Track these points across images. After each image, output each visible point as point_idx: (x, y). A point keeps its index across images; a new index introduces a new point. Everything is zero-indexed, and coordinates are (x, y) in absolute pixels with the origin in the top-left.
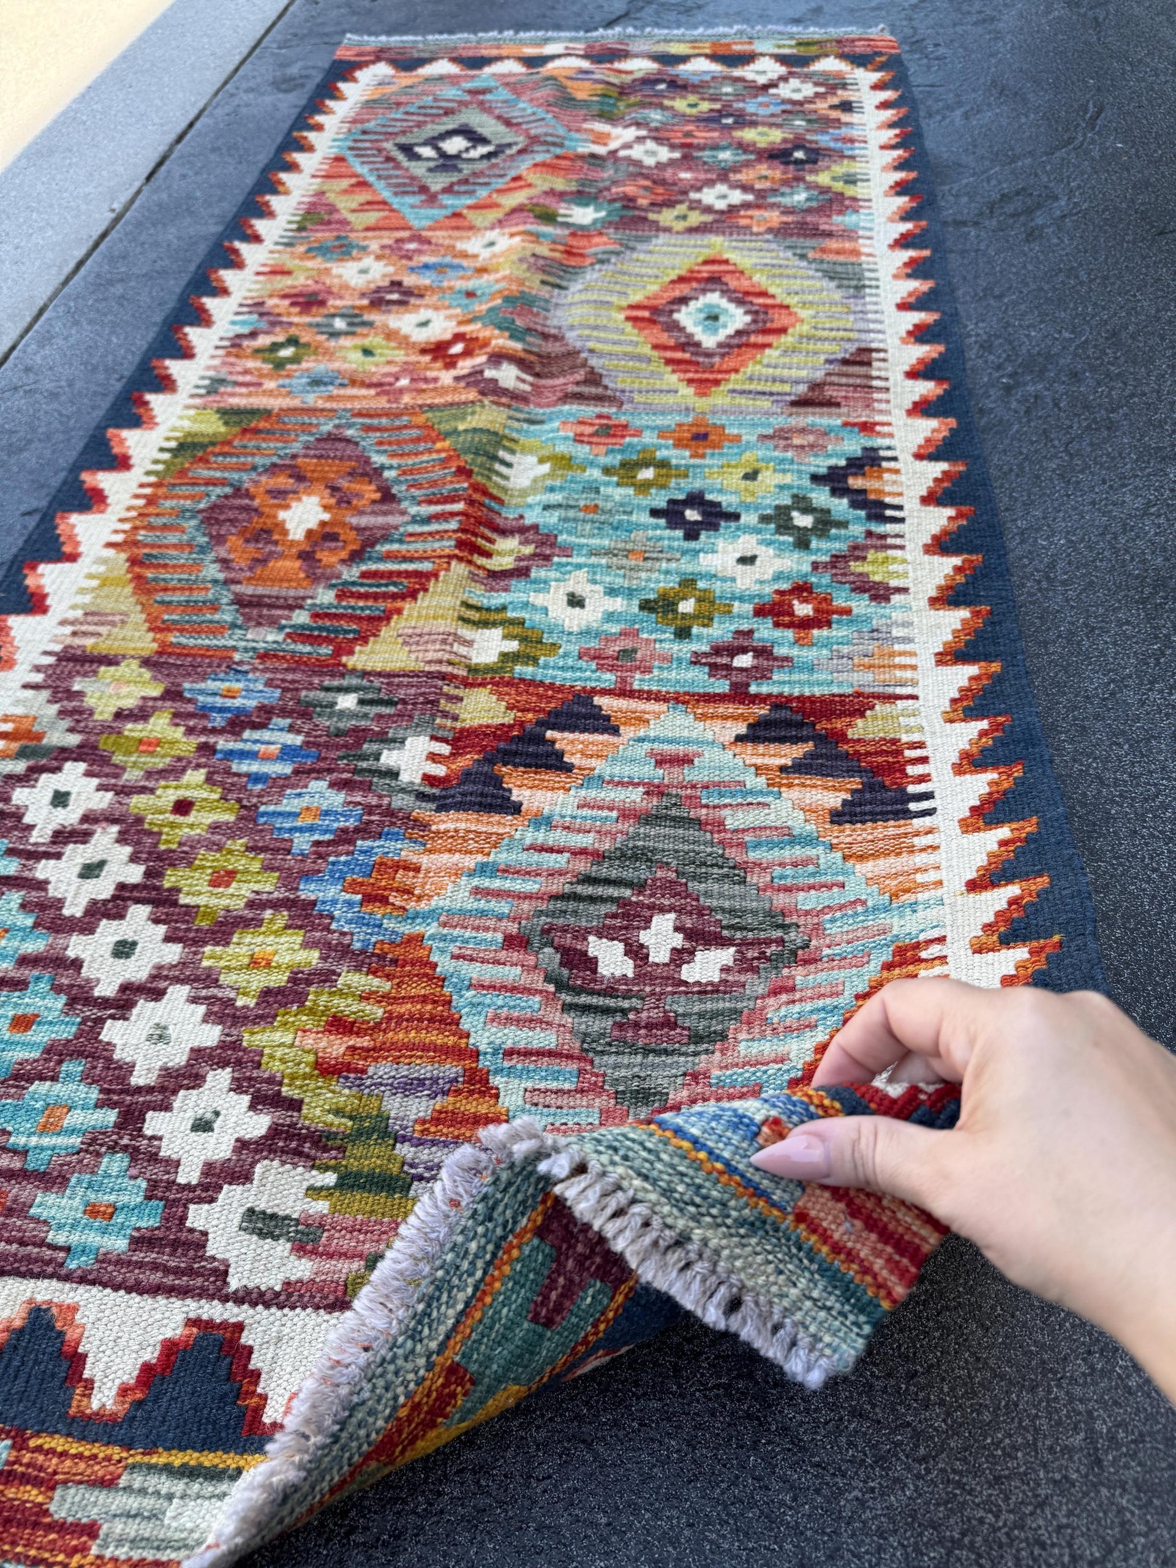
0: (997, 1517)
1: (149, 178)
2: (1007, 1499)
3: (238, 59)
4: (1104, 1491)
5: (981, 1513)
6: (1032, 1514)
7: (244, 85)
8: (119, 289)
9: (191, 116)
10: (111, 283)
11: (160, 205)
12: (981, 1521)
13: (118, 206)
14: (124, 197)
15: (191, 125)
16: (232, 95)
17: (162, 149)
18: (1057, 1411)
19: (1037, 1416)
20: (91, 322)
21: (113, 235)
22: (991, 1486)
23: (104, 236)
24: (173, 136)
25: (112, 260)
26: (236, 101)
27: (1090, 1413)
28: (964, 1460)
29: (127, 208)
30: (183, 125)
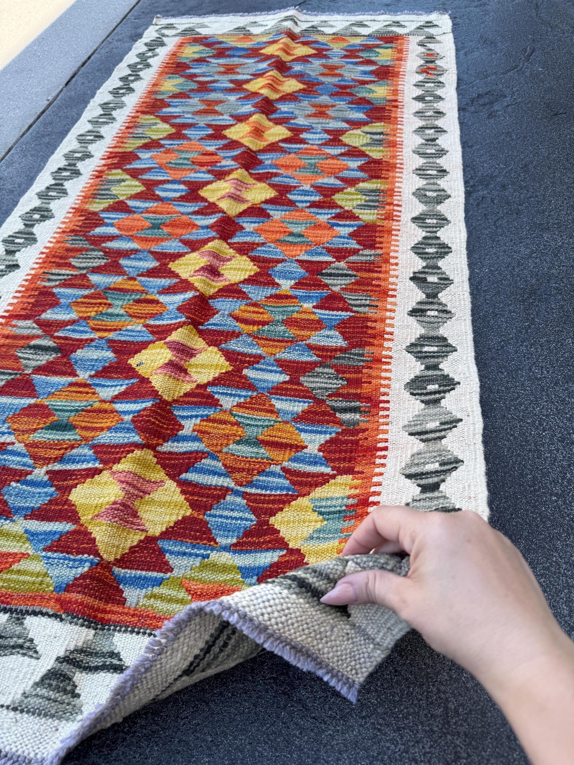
0: (396, 747)
1: (67, 84)
2: (402, 738)
3: (115, 24)
4: (449, 737)
5: (388, 745)
6: (413, 746)
7: (116, 38)
8: (47, 140)
9: (90, 54)
10: (43, 136)
11: (70, 98)
12: (388, 748)
13: (50, 98)
14: (54, 94)
15: (89, 58)
16: (110, 43)
17: (74, 69)
18: (431, 697)
19: (421, 699)
20: (32, 156)
21: (47, 112)
22: (395, 732)
23: (43, 112)
24: (80, 63)
25: (45, 125)
26: (112, 46)
27: (447, 699)
28: (384, 719)
29: (55, 99)
30: (86, 57)
